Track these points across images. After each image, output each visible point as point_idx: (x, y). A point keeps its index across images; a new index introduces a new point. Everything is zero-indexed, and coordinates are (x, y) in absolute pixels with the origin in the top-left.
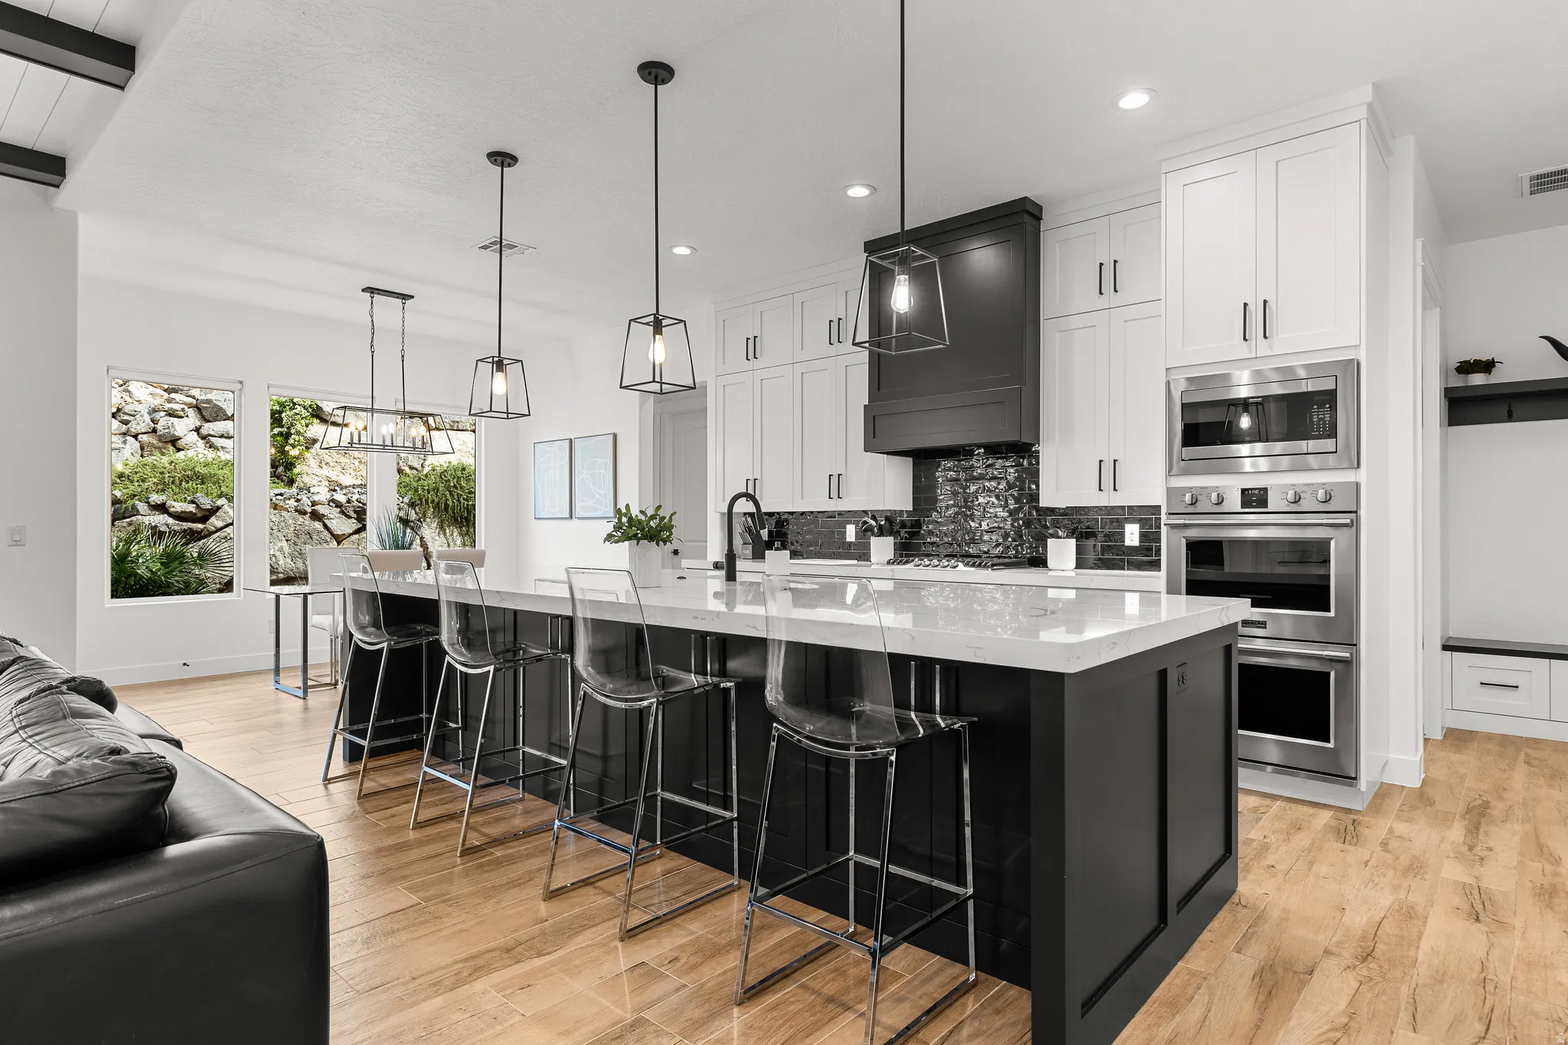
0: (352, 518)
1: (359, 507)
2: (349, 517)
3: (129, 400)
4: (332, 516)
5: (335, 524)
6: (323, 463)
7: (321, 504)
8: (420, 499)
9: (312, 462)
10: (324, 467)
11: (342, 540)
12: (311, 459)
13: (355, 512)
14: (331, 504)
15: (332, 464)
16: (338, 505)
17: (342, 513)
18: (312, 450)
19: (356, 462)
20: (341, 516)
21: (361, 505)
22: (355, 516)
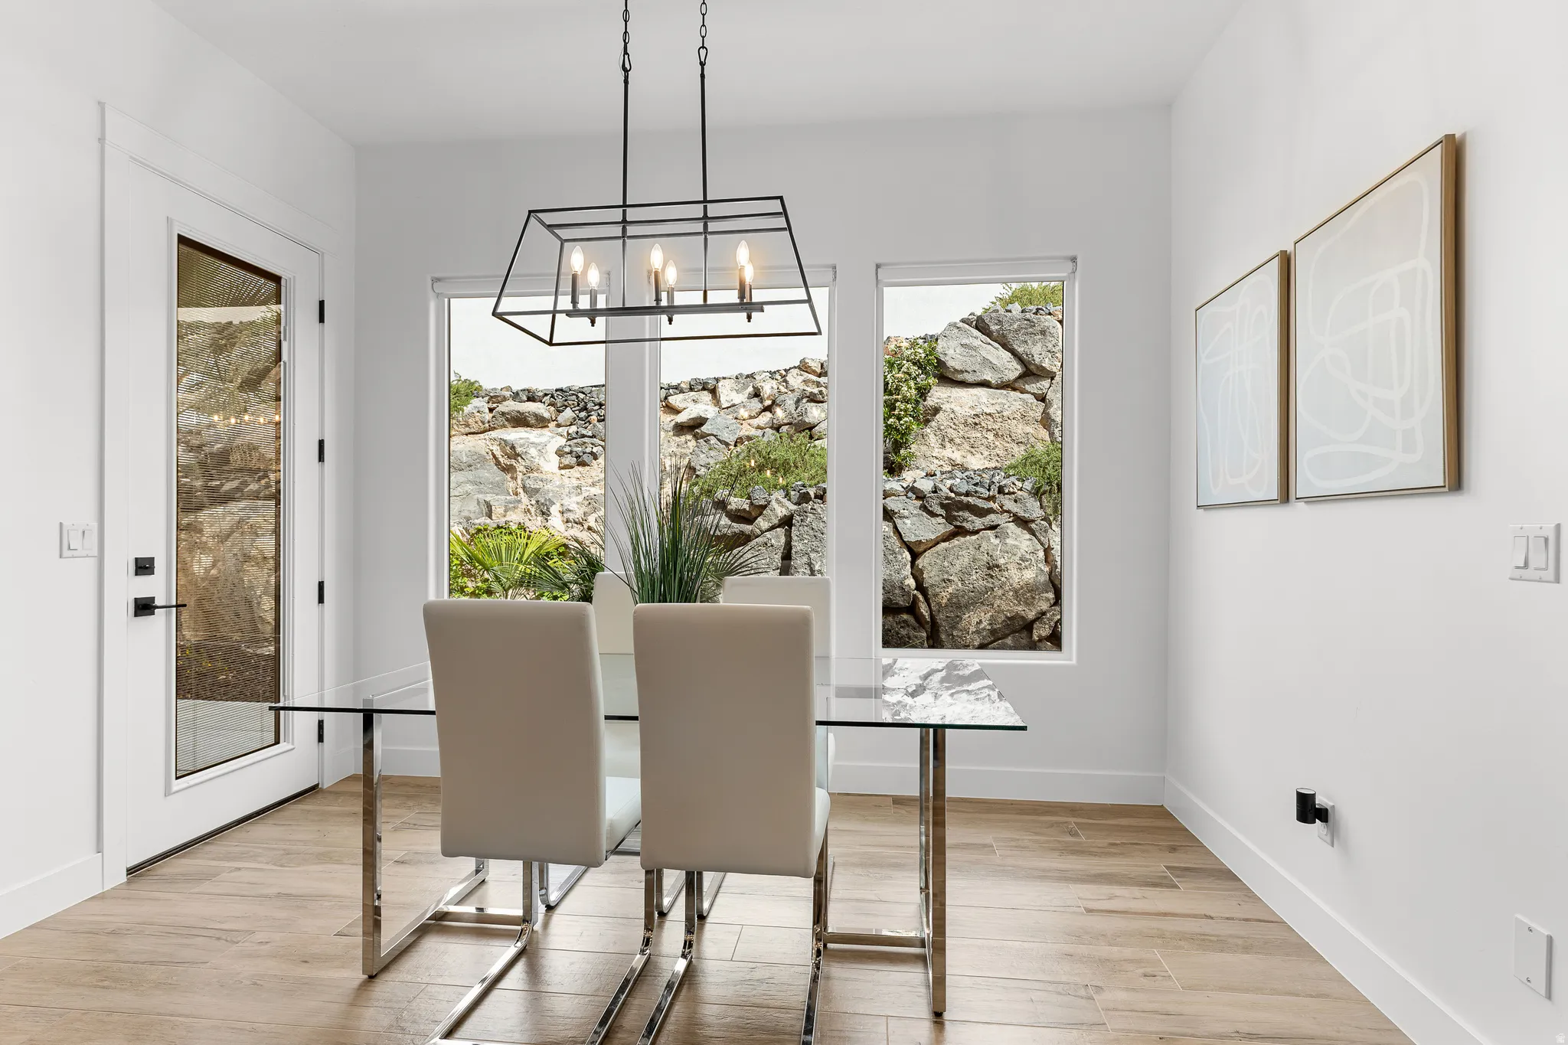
0: (937, 516)
1: (947, 498)
2: (933, 514)
3: (783, 389)
4: (906, 513)
5: (909, 525)
6: (947, 440)
7: (894, 495)
8: (1050, 483)
9: (933, 440)
10: (948, 445)
11: (925, 551)
12: (932, 436)
13: (942, 506)
14: (910, 494)
15: (958, 441)
16: (920, 496)
17: (924, 508)
18: (933, 424)
19: (990, 436)
20: (921, 512)
21: (953, 495)
22: (943, 512)
